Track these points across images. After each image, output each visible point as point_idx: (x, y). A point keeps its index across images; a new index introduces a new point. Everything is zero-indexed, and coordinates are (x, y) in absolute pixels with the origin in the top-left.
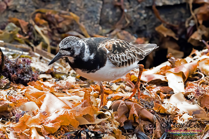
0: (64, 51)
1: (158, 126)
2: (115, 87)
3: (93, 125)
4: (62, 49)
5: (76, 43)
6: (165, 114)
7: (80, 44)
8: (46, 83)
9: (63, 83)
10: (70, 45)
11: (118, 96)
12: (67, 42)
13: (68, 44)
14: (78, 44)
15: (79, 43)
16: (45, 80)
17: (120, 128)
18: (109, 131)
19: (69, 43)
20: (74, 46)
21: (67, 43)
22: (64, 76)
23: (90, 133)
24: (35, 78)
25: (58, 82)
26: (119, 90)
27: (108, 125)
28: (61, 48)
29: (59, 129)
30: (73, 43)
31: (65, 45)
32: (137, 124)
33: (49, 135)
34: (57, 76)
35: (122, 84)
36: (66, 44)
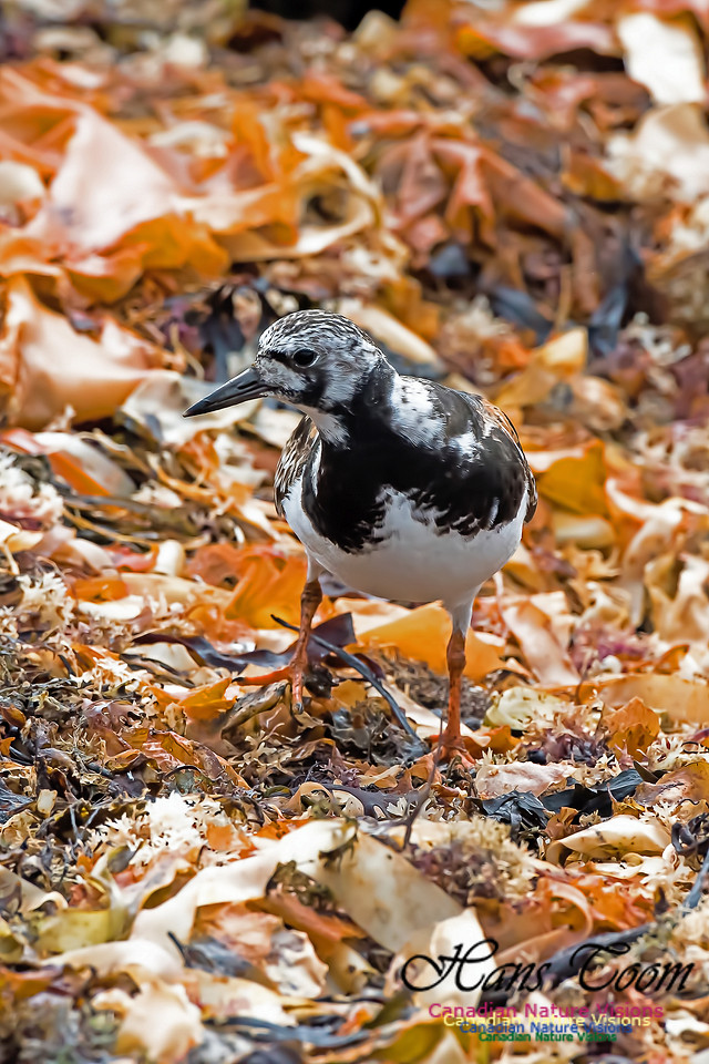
0: (275, 364)
1: (584, 260)
2: (387, 84)
3: (292, 260)
4: (268, 352)
5: (343, 341)
6: (617, 206)
7: (361, 354)
8: (74, 73)
9: (149, 70)
10: (315, 340)
11: (399, 126)
12: (302, 326)
13: (303, 333)
14: (352, 349)
15: (357, 348)
16: (64, 55)
17: (411, 271)
18: (361, 285)
19: (309, 330)
20: (329, 349)
21: (297, 330)
22: (151, 40)
23: (274, 298)
24: (19, 46)
25: (127, 68)
26: (408, 97)
27: (359, 258)
28: (267, 347)
29: (139, 283)
30: (329, 334)
31: (287, 335)
32: (489, 251)
33: (90, 310)
34: (122, 36)
35: (420, 73)
36: (292, 332)
